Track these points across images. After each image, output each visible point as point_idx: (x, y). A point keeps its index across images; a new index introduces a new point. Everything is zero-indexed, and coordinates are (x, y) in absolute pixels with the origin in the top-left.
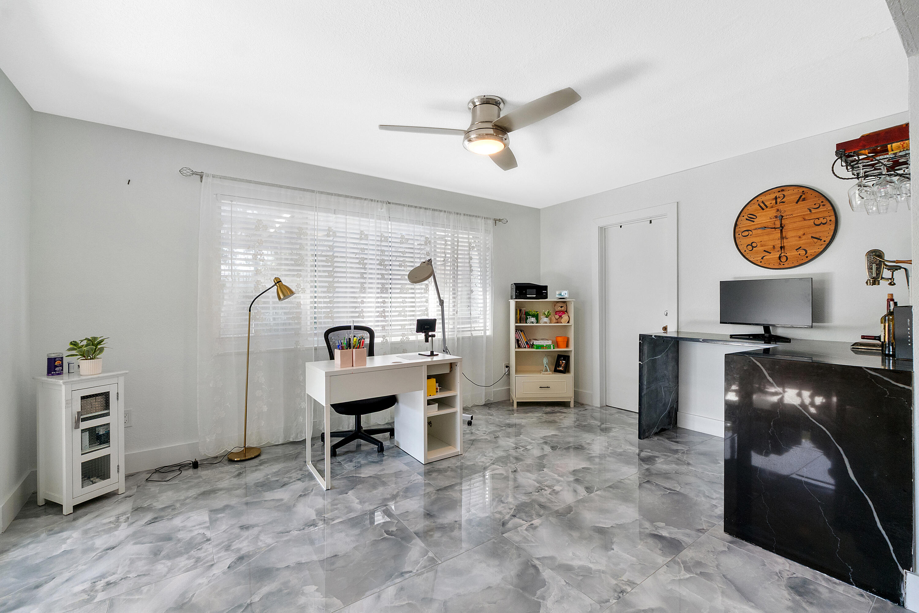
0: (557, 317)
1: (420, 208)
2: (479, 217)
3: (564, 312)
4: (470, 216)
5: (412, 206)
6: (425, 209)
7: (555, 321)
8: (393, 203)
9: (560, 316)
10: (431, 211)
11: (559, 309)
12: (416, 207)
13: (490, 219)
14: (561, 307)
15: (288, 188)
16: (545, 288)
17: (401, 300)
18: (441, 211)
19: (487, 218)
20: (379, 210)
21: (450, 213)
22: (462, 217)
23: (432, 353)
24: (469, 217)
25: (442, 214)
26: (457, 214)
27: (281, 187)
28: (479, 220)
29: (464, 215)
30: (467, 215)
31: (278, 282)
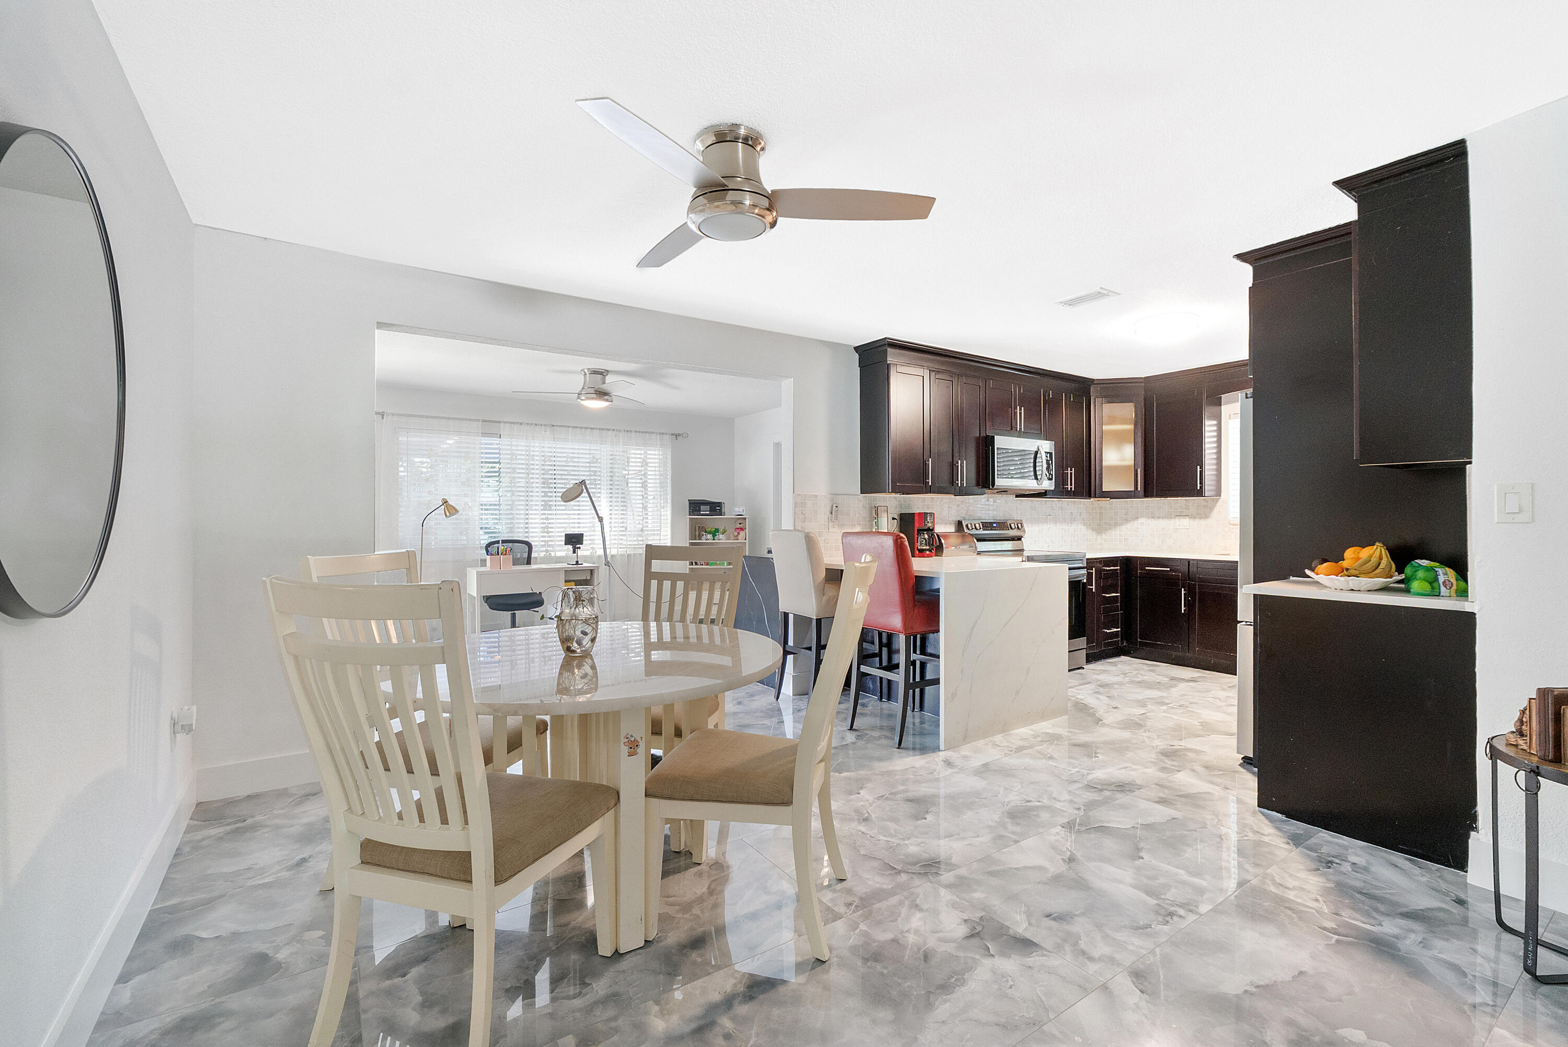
0: (736, 534)
1: (586, 428)
2: (653, 433)
3: (742, 529)
4: (642, 432)
5: (577, 427)
6: (592, 429)
7: (733, 537)
8: (557, 426)
9: (739, 533)
10: (598, 431)
11: (739, 526)
12: (581, 428)
13: (667, 434)
14: (740, 524)
15: (456, 419)
16: (719, 504)
17: (566, 517)
18: (608, 430)
19: (663, 434)
20: (543, 432)
21: (620, 431)
22: (633, 434)
23: (577, 562)
24: (641, 434)
25: (610, 432)
26: (628, 431)
27: (449, 419)
28: (653, 436)
29: (636, 432)
30: (639, 432)
31: (445, 502)
